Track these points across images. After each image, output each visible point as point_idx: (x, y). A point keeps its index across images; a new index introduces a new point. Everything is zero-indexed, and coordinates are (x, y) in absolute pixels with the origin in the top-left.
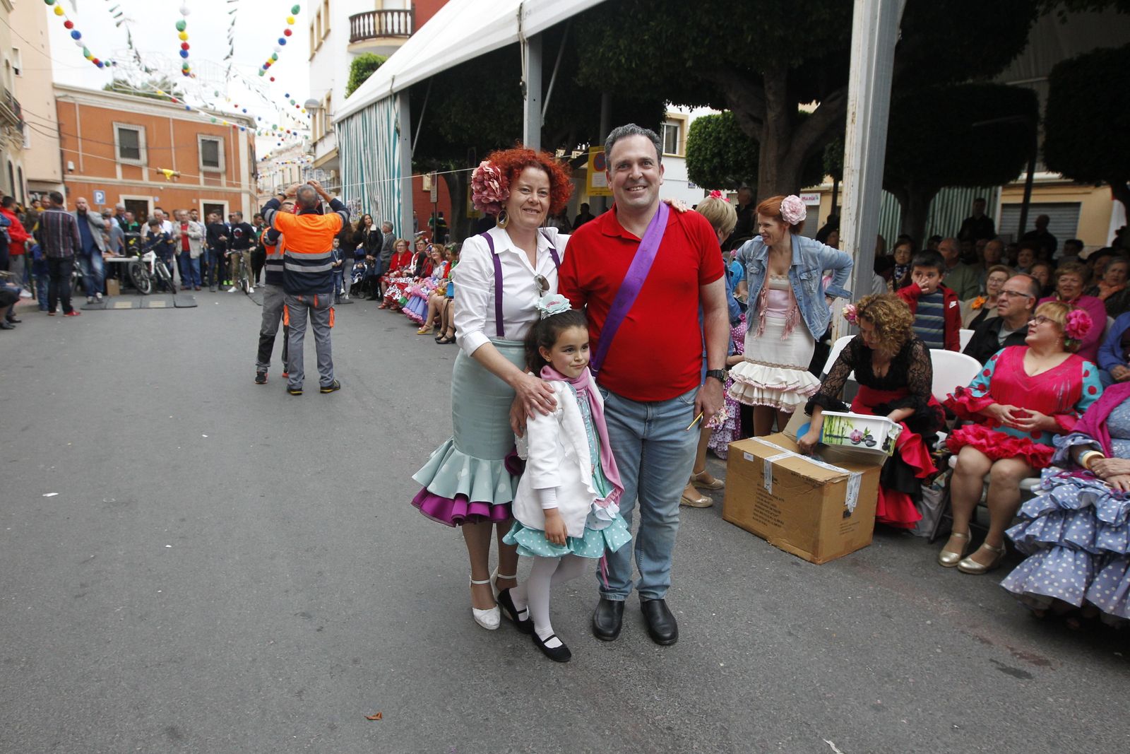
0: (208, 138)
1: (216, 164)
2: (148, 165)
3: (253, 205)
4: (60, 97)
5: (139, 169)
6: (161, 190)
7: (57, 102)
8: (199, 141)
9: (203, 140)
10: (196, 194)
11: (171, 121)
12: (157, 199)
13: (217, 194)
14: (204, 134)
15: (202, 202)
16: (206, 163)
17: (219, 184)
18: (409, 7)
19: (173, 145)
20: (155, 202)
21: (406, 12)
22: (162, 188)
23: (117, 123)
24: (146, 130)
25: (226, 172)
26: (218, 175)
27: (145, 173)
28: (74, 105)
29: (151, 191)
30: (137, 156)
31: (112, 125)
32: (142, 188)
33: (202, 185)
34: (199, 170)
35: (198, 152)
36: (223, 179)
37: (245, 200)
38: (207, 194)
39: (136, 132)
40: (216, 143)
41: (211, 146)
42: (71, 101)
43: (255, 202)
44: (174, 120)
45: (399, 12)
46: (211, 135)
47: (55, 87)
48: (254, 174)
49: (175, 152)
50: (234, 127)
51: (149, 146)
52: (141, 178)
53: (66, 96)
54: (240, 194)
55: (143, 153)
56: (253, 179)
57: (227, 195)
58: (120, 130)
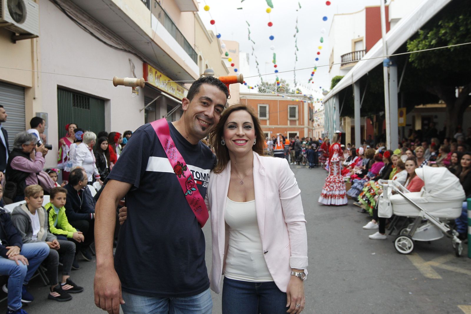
0: (292, 106)
1: (294, 116)
2: (269, 119)
3: (310, 133)
4: (241, 97)
5: (266, 120)
6: (273, 129)
7: (240, 99)
8: (289, 108)
9: (290, 107)
10: (286, 130)
11: (278, 101)
12: (272, 132)
13: (294, 129)
14: (290, 105)
15: (288, 133)
16: (291, 116)
17: (295, 125)
18: (364, 48)
19: (278, 111)
20: (271, 133)
21: (363, 51)
22: (273, 128)
23: (260, 104)
24: (269, 106)
25: (299, 119)
26: (295, 121)
27: (268, 122)
28: (245, 100)
29: (270, 129)
30: (265, 116)
31: (257, 105)
32: (266, 128)
33: (289, 125)
34: (288, 119)
35: (288, 112)
36: (297, 122)
37: (306, 131)
38: (291, 129)
39: (265, 107)
40: (295, 108)
41: (293, 110)
42: (244, 98)
43: (312, 131)
44: (279, 101)
45: (360, 51)
46: (293, 105)
47: (240, 94)
48: (311, 119)
49: (279, 113)
50: (302, 101)
51: (270, 112)
52: (266, 124)
53: (243, 97)
54: (303, 128)
55: (267, 115)
56: (311, 122)
57: (298, 129)
58: (260, 107)
